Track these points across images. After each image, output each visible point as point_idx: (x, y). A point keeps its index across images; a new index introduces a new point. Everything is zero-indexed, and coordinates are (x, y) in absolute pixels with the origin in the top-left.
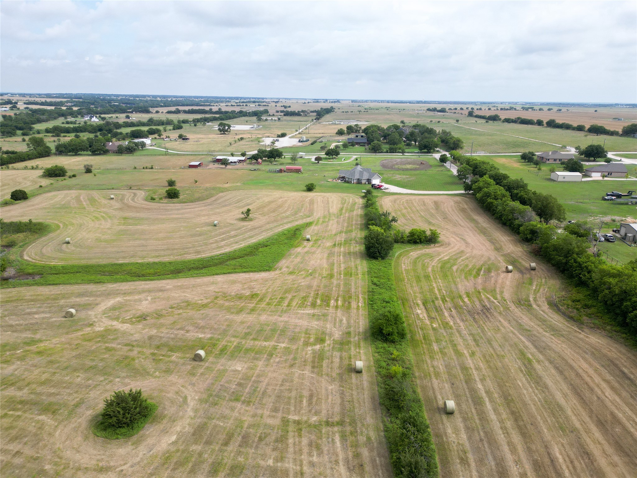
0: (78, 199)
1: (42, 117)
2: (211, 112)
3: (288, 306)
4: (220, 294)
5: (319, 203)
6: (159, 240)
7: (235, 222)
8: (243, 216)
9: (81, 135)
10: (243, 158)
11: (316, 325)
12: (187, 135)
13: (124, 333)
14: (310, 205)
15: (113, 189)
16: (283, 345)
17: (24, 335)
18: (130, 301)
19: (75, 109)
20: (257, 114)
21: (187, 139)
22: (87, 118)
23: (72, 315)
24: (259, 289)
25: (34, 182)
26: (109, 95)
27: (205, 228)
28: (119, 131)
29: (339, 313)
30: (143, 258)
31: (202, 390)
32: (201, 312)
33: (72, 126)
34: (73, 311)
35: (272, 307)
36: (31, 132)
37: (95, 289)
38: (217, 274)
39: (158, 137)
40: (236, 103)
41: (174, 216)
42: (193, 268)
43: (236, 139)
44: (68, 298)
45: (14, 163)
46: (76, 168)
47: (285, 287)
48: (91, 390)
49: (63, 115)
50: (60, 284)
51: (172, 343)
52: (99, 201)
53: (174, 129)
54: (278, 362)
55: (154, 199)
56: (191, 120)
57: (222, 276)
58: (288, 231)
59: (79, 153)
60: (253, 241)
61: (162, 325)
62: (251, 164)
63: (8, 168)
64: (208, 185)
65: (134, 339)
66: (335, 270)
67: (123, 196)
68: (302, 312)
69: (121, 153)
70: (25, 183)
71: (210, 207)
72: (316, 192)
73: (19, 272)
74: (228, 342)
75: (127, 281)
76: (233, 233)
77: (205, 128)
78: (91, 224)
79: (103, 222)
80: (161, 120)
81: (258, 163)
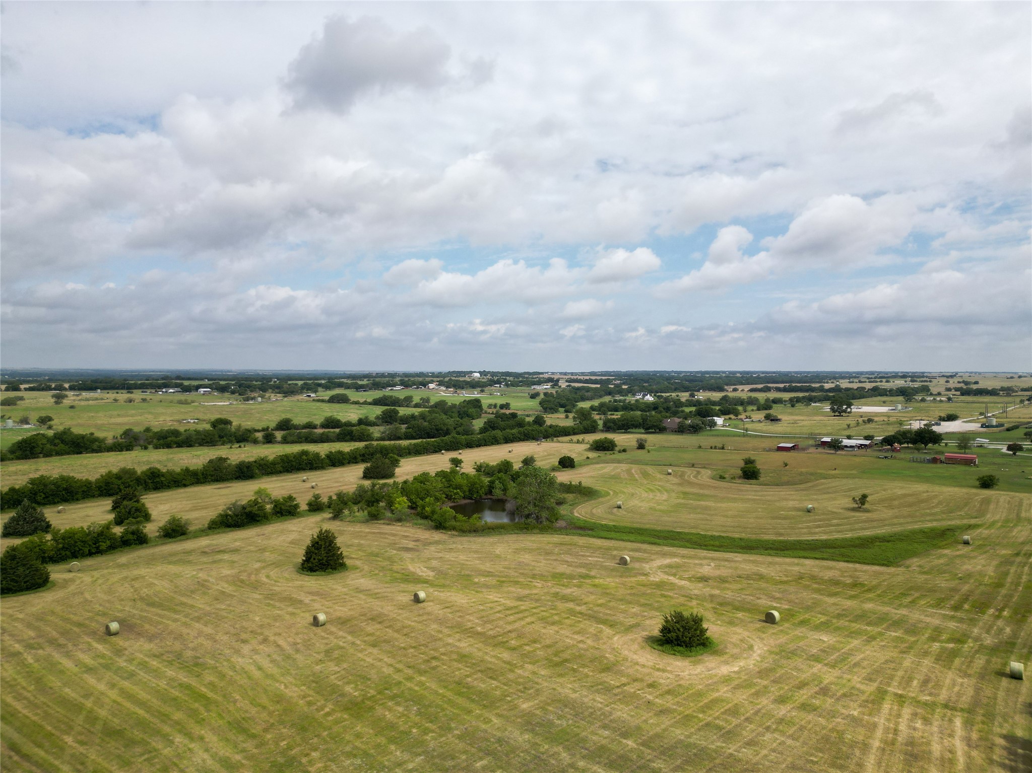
0: (629, 472)
1: (586, 395)
2: (821, 390)
3: (912, 602)
4: (806, 576)
5: (1000, 504)
6: (728, 518)
7: (842, 511)
8: (855, 505)
9: (630, 413)
10: (867, 442)
11: (954, 626)
12: (778, 416)
13: (681, 588)
14: (981, 505)
15: (671, 466)
16: (894, 634)
17: (579, 571)
18: (688, 563)
19: (624, 387)
20: (906, 393)
21: (777, 420)
22: (639, 397)
23: (625, 564)
25: (580, 454)
27: (793, 513)
28: (680, 409)
29: (1000, 624)
31: (773, 645)
32: (779, 587)
33: (620, 405)
34: (627, 559)
35: (886, 600)
36: (574, 410)
37: (649, 549)
38: (805, 558)
39: (733, 418)
40: (869, 379)
41: (751, 497)
42: (771, 548)
43: (860, 422)
45: (558, 436)
46: (626, 444)
47: (910, 585)
48: (646, 620)
49: (610, 393)
50: (611, 539)
52: (654, 475)
53: (759, 410)
54: (884, 646)
55: (724, 478)
56: (788, 399)
57: (811, 560)
58: (932, 530)
59: (630, 430)
60: (867, 533)
61: (727, 589)
62: (880, 449)
64: (803, 470)
65: (693, 594)
66: (1009, 581)
67: (684, 472)
68: (935, 611)
69: (682, 432)
70: (571, 454)
71: (806, 493)
72: (998, 490)
73: (570, 525)
74: (812, 617)
75: (686, 548)
76: (835, 521)
77: (808, 411)
78: (644, 495)
79: (658, 494)
80: (739, 398)
81: (894, 450)
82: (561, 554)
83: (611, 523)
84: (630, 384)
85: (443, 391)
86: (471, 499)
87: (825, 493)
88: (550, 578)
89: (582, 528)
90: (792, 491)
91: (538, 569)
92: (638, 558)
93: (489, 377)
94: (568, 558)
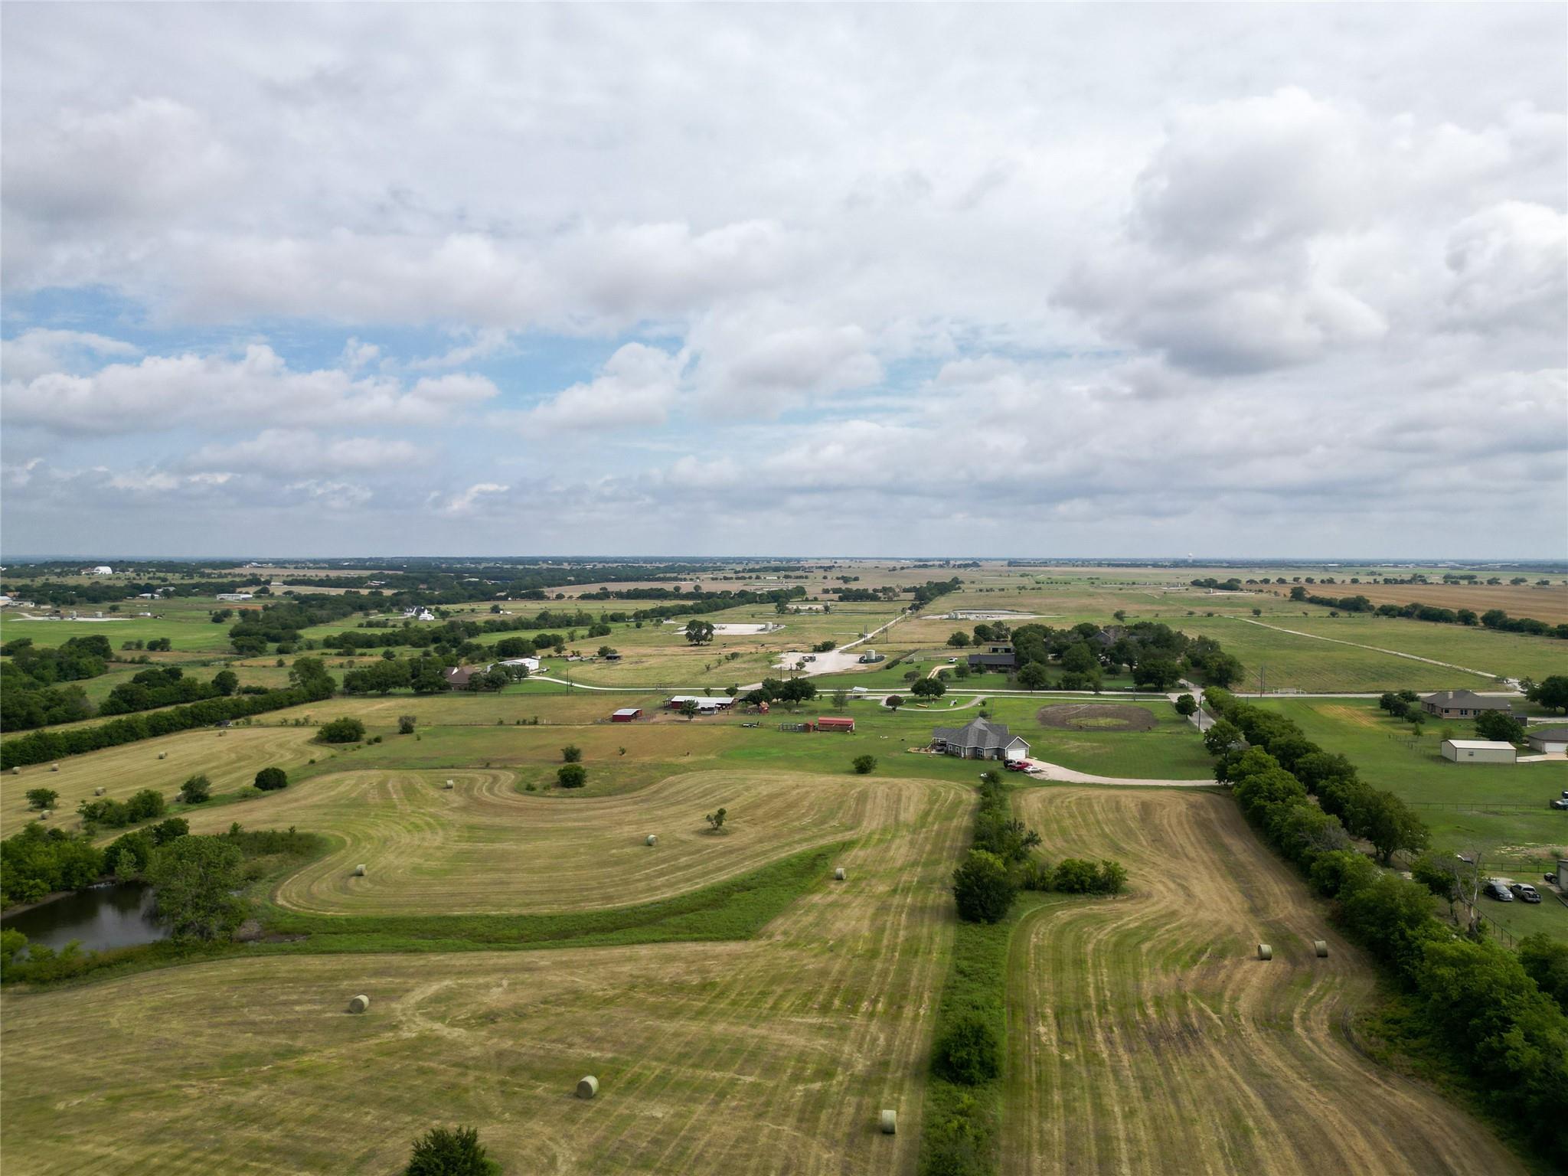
0: (382, 786)
1: (319, 613)
2: (676, 594)
3: (773, 1008)
4: (641, 980)
5: (878, 800)
6: (534, 873)
7: (692, 837)
8: (708, 825)
9: (396, 650)
10: (729, 700)
11: (822, 1045)
12: (618, 649)
13: (453, 1045)
14: (857, 805)
15: (452, 767)
16: (749, 1079)
17: (275, 1041)
18: (468, 986)
19: (388, 592)
20: (778, 599)
21: (615, 658)
22: (410, 614)
23: (360, 1007)
24: (718, 973)
25: (299, 752)
26: (460, 560)
27: (628, 850)
28: (474, 641)
29: (874, 1027)
30: (500, 906)
31: (585, 1147)
32: (601, 1012)
33: (378, 632)
34: (364, 999)
35: (741, 1010)
36: (296, 647)
37: (405, 964)
38: (641, 942)
39: (554, 654)
40: (736, 572)
41: (570, 824)
42: (594, 929)
43: (722, 657)
44: (357, 977)
45: (260, 712)
46: (381, 723)
47: (772, 973)
48: (389, 1137)
49: (362, 606)
50: (341, 952)
51: (538, 1065)
52: (424, 791)
53: (591, 635)
54: (735, 1108)
55: (533, 789)
56: (632, 613)
57: (649, 946)
58: (801, 857)
59: (391, 690)
60: (723, 877)
61: (524, 1033)
62: (744, 712)
63: (249, 723)
64: (647, 759)
65: (470, 1055)
66: (885, 942)
67: (472, 781)
68: (800, 1020)
69: (475, 690)
70: (282, 756)
71: (646, 806)
72: (876, 775)
73: (268, 929)
74: (645, 1067)
75: (466, 949)
76: (683, 860)
77: (658, 633)
78: (405, 839)
79: (428, 835)
80: (565, 615)
81: (761, 711)
82: (242, 1007)
83: (344, 914)
84: (395, 587)
85: (30, 611)
86: (69, 889)
87: (673, 804)
88: (217, 1070)
89: (289, 934)
90: (629, 804)
91: (194, 1052)
92: (385, 990)
93: (130, 573)
94: (256, 1015)
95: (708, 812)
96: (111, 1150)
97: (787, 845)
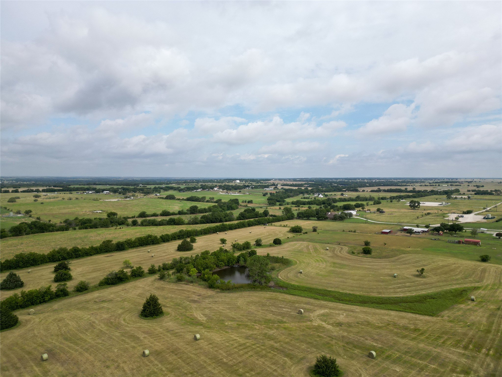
0: (307, 247)
1: (290, 194)
2: (406, 191)
3: (443, 343)
4: (391, 323)
5: (491, 273)
6: (354, 280)
7: (411, 277)
8: (417, 273)
9: (312, 206)
10: (426, 230)
11: (464, 361)
12: (384, 209)
13: (328, 330)
14: (481, 273)
15: (328, 243)
16: (433, 366)
17: (278, 318)
18: (333, 313)
19: (310, 188)
20: (448, 194)
22: (316, 195)
23: (301, 313)
24: (420, 326)
25: (285, 235)
26: (331, 179)
28: (335, 204)
29: (488, 360)
30: (343, 290)
32: (377, 331)
33: (307, 200)
34: (302, 310)
35: (430, 341)
36: (284, 204)
37: (314, 302)
39: (361, 210)
40: (430, 183)
41: (366, 266)
42: (375, 302)
43: (424, 214)
44: (300, 304)
45: (275, 222)
46: (307, 228)
47: (443, 330)
48: (309, 354)
49: (302, 192)
50: (296, 295)
51: (356, 343)
52: (320, 250)
53: (374, 204)
55: (354, 253)
56: (389, 197)
57: (394, 312)
58: (456, 290)
59: (310, 218)
60: (423, 292)
61: (351, 332)
62: (433, 234)
63: (272, 225)
64: (394, 247)
65: (333, 335)
66: (494, 328)
67: (335, 248)
68: (455, 350)
69: (335, 220)
70: (280, 235)
71: (393, 263)
72: (490, 263)
73: (276, 285)
74: (393, 353)
75: (332, 301)
76: (407, 284)
77: (399, 204)
78: (314, 264)
79: (321, 264)
80: (365, 197)
81: (439, 234)
82: (270, 306)
83: (297, 284)
84: (312, 187)
85: (221, 192)
86: (229, 266)
87: (404, 264)
88: (263, 323)
89: (281, 287)
90: (387, 262)
91: (258, 316)
92: (308, 309)
93: (244, 182)
94: (273, 309)
95: (417, 269)
96: (238, 338)
97: (450, 285)
